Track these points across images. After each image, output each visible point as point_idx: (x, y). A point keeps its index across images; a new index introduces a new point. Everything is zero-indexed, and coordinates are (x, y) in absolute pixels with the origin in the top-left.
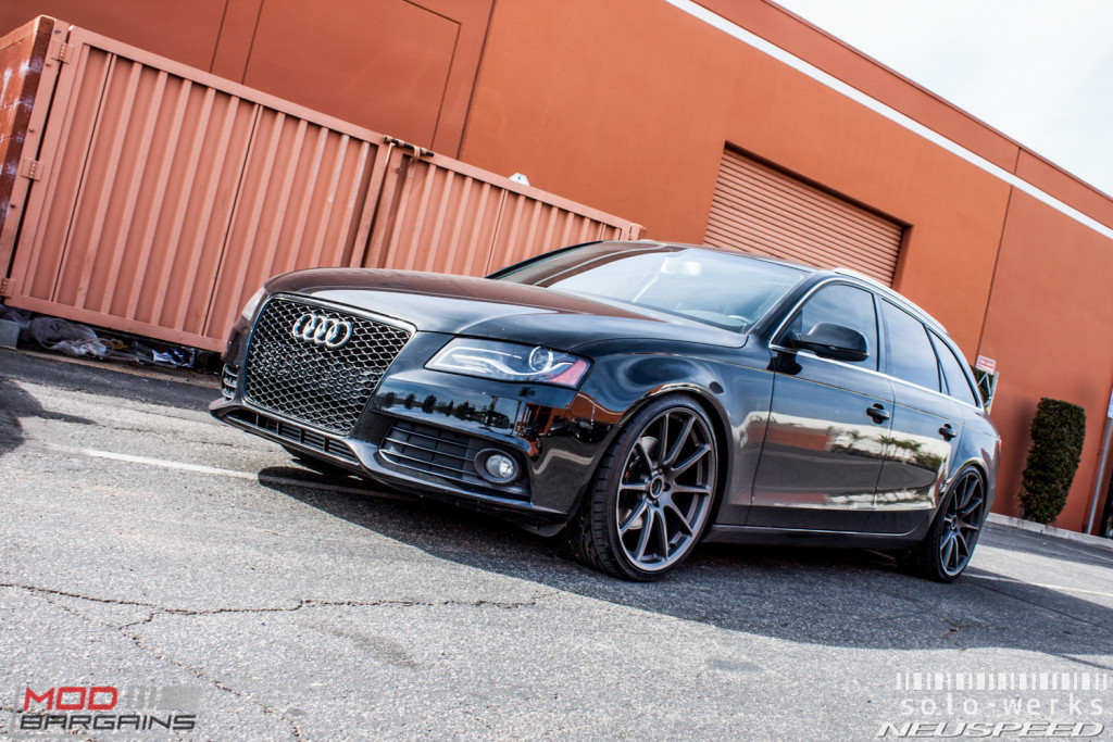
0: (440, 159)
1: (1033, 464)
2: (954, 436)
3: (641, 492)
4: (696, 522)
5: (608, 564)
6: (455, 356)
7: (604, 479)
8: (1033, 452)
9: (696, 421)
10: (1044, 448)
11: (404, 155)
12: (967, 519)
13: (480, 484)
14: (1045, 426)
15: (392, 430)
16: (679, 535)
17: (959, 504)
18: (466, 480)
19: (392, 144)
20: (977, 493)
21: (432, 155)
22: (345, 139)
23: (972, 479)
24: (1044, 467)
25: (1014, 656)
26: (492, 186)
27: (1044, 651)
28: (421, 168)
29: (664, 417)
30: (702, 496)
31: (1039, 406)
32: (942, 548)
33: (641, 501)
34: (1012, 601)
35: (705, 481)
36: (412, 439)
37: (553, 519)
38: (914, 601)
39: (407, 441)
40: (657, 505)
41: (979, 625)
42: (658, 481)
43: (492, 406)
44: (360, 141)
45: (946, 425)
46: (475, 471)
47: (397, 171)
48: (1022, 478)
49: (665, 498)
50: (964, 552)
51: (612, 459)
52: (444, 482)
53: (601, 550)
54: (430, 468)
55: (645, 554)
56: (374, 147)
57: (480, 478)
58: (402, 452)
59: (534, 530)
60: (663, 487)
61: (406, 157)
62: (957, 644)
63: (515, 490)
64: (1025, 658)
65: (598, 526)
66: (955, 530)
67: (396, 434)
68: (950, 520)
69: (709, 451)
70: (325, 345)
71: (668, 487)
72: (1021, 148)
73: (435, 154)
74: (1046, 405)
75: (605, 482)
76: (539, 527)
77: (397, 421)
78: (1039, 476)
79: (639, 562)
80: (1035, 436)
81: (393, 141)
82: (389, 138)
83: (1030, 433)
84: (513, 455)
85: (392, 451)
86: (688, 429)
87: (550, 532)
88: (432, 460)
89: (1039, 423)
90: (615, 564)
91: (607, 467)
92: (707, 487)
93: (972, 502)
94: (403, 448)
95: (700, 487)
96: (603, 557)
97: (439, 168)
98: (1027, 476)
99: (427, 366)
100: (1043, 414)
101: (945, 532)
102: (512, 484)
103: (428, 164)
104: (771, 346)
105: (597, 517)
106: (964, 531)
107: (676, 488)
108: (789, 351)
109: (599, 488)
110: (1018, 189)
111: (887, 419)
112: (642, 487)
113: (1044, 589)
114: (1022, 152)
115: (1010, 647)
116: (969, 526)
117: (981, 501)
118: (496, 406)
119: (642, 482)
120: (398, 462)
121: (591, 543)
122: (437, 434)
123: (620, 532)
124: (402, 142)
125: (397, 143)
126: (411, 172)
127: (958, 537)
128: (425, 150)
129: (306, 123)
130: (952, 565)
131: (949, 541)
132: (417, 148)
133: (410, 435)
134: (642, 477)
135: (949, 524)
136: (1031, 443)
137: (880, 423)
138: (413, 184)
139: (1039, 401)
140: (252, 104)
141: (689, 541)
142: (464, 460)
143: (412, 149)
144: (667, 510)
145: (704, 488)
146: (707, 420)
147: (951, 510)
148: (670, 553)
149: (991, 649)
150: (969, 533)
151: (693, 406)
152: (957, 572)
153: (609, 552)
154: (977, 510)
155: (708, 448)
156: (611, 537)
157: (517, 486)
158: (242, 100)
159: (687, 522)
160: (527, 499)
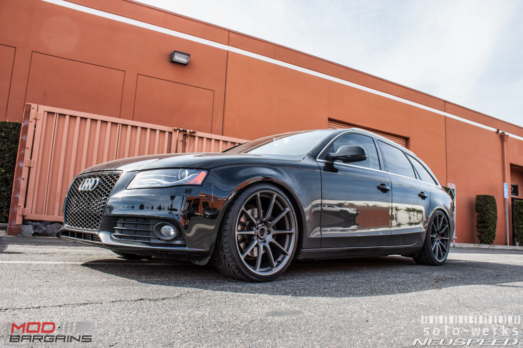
0: (199, 134)
1: (479, 222)
2: (426, 197)
3: (253, 235)
4: (290, 248)
5: (240, 275)
6: (141, 181)
7: (226, 230)
8: (478, 217)
9: (277, 196)
10: (482, 214)
11: (184, 134)
12: (443, 235)
13: (160, 242)
14: (480, 206)
15: (116, 223)
16: (282, 256)
17: (436, 228)
18: (153, 241)
19: (178, 131)
20: (444, 222)
21: (195, 133)
22: (158, 132)
23: (440, 216)
24: (484, 222)
25: (468, 288)
26: (223, 141)
27: (485, 284)
28: (192, 138)
29: (256, 196)
30: (291, 234)
31: (476, 199)
32: (433, 250)
33: (253, 240)
34: (471, 268)
35: (291, 227)
36: (125, 225)
37: (202, 255)
38: (419, 273)
39: (123, 227)
40: (265, 242)
41: (452, 278)
42: (263, 230)
43: (172, 206)
44: (164, 132)
45: (421, 192)
46: (156, 236)
47: (182, 141)
48: (476, 228)
49: (269, 238)
50: (444, 250)
51: (229, 220)
52: (141, 243)
53: (234, 267)
54: (135, 238)
55: (261, 268)
56: (170, 133)
57: (159, 239)
58: (121, 233)
59: (197, 263)
60: (266, 232)
61: (185, 135)
62: (437, 287)
63: (178, 242)
64: (474, 288)
65: (228, 255)
66: (438, 241)
67: (119, 225)
68: (434, 236)
69: (289, 211)
70: (89, 191)
71: (269, 232)
72: (445, 102)
73: (197, 132)
74: (478, 197)
75: (227, 231)
76: (200, 260)
77: (118, 217)
78: (483, 226)
79: (258, 271)
80: (477, 211)
81: (178, 129)
82: (176, 128)
83: (475, 210)
84: (174, 224)
85: (117, 234)
86: (274, 200)
87: (204, 262)
88: (135, 234)
89: (477, 205)
90: (243, 274)
91: (227, 224)
92: (293, 230)
93: (443, 227)
94: (121, 231)
95: (288, 230)
96: (236, 271)
97: (199, 137)
98: (478, 227)
99: (127, 188)
100: (478, 201)
101: (433, 242)
102: (175, 239)
103: (194, 137)
104: (317, 160)
105: (227, 250)
106: (442, 241)
107: (273, 232)
108: (329, 162)
109: (225, 235)
110: (448, 117)
111: (388, 190)
112: (253, 233)
113: (488, 263)
114: (446, 103)
115: (467, 285)
116: (444, 238)
117: (447, 226)
118: (173, 205)
119: (253, 230)
120: (120, 238)
121: (228, 265)
122: (135, 220)
123: (242, 258)
124: (181, 129)
125: (179, 130)
126: (188, 141)
127: (440, 244)
128: (192, 131)
129: (140, 128)
130: (440, 257)
131: (436, 246)
132: (188, 131)
133: (124, 223)
134: (252, 228)
135: (434, 238)
136: (476, 214)
137: (386, 192)
138: (189, 145)
139: (476, 197)
140: (117, 124)
141: (287, 258)
142: (150, 231)
143: (186, 131)
144: (271, 244)
145: (291, 230)
146: (284, 196)
147: (433, 232)
148: (277, 266)
149: (456, 287)
150: (445, 242)
151: (274, 189)
152: (443, 260)
153: (237, 267)
154: (446, 230)
155: (288, 209)
156: (237, 260)
157: (179, 240)
158: (112, 123)
159: (285, 250)
160: (185, 246)
